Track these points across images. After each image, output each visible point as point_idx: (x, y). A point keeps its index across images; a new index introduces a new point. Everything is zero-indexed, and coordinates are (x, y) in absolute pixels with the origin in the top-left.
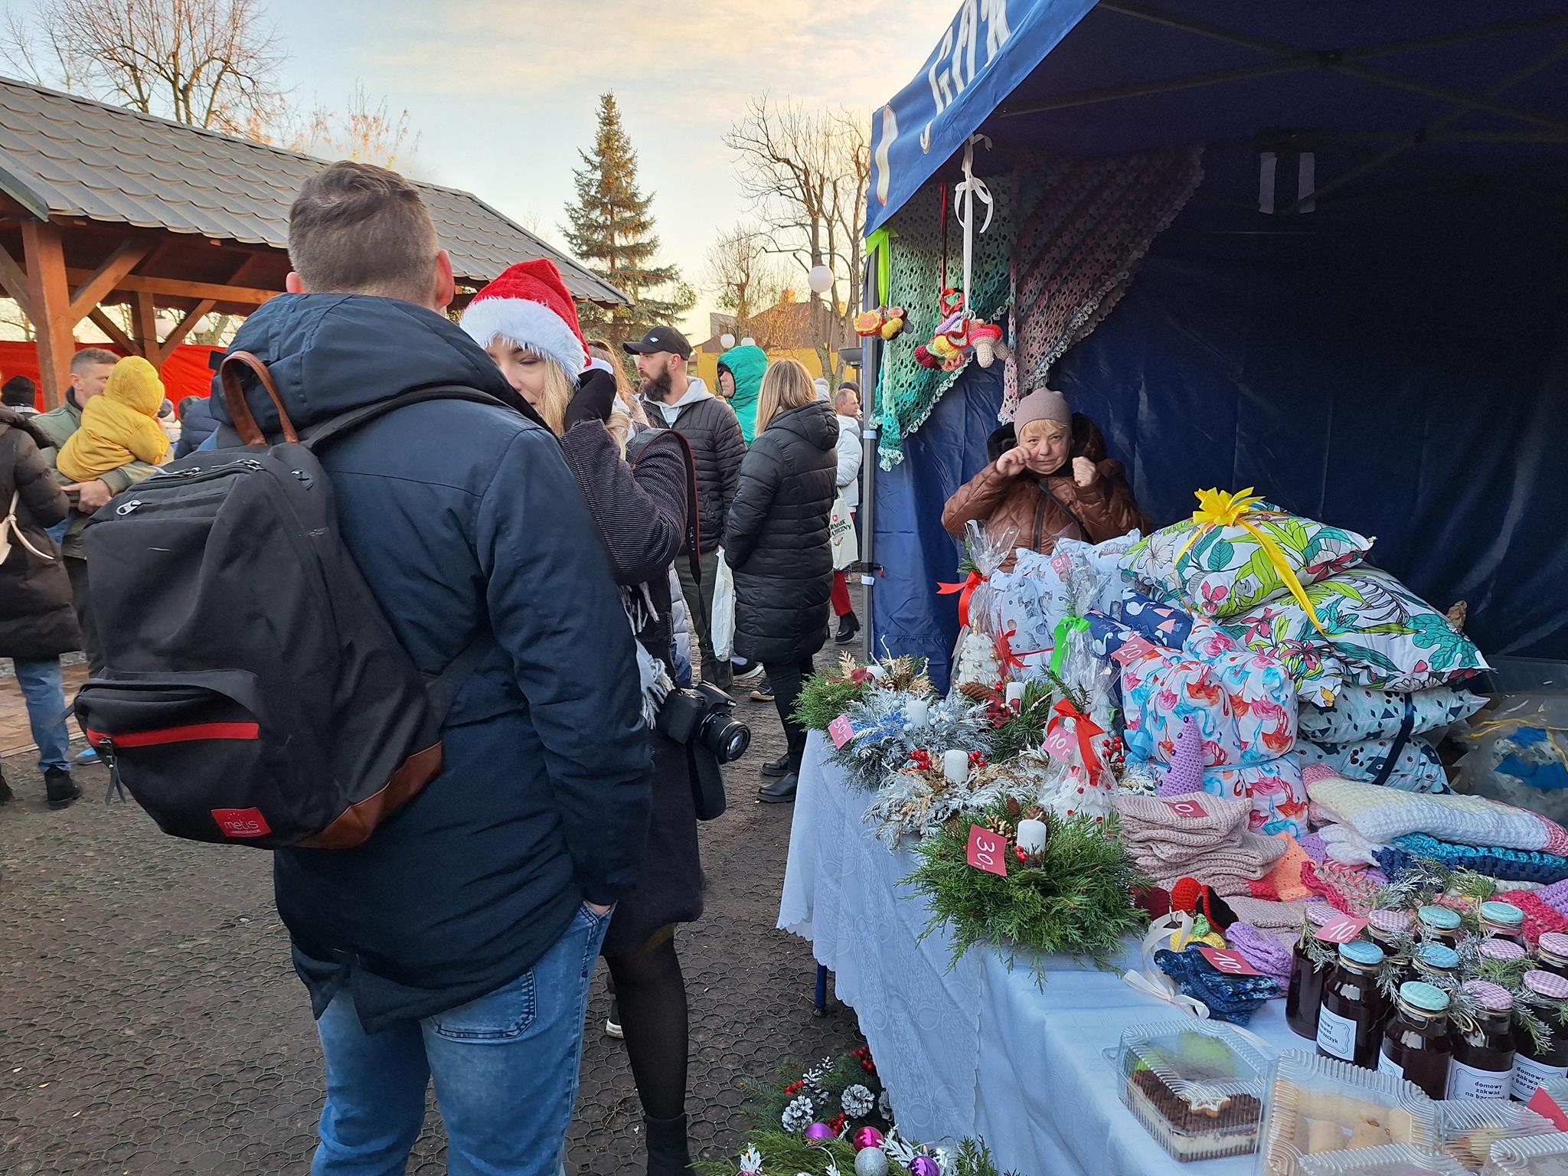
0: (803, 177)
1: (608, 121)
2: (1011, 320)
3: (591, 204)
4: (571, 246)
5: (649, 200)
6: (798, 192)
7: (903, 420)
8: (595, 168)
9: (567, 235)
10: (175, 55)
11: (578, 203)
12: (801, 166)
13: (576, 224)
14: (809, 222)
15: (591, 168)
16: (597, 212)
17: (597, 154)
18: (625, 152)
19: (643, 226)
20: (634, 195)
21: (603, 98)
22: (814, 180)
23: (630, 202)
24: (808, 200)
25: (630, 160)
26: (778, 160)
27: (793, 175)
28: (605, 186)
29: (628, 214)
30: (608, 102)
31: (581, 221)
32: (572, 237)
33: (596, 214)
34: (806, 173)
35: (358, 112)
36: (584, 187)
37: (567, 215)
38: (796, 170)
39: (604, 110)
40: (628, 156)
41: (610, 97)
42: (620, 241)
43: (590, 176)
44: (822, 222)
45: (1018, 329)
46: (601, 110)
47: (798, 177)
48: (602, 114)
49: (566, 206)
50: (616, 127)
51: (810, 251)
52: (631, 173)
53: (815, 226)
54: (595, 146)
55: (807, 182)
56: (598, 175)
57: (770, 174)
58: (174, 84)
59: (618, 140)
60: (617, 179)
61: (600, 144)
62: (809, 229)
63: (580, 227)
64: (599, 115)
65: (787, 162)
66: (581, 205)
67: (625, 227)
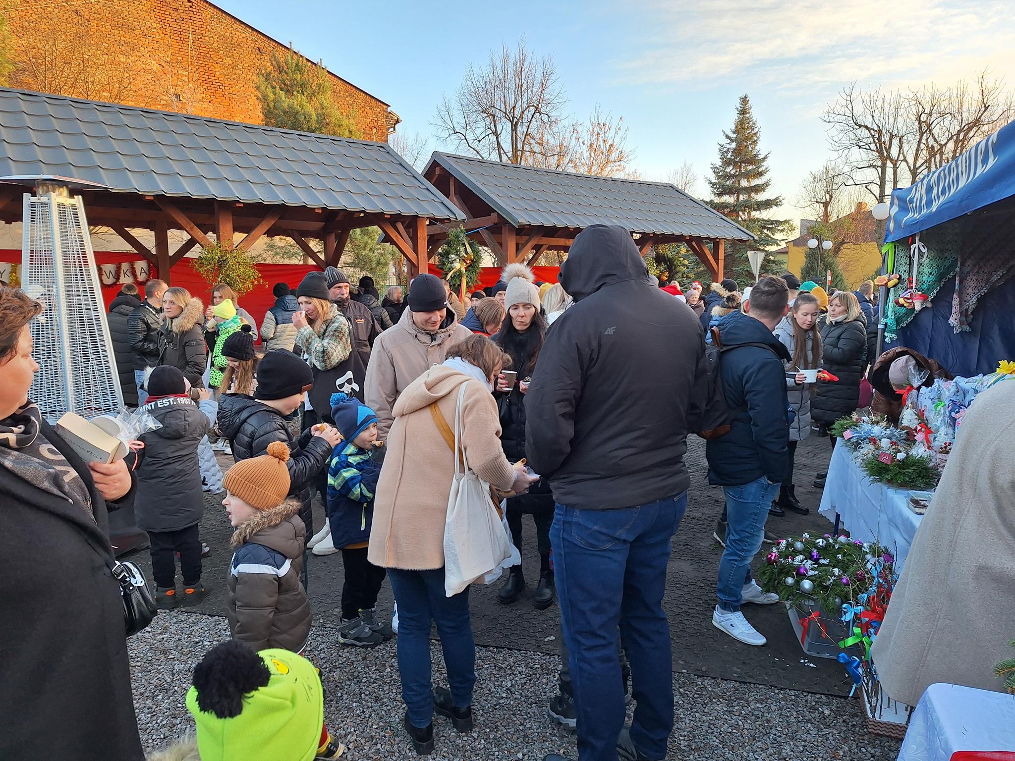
0: (877, 136)
1: (743, 112)
2: (957, 278)
3: (727, 163)
4: (712, 189)
5: (765, 158)
6: (873, 147)
7: (898, 320)
8: (732, 141)
9: (710, 183)
10: (514, 107)
11: (719, 163)
12: (876, 128)
13: (717, 175)
14: (879, 164)
15: (729, 141)
16: (731, 167)
17: (734, 133)
18: (753, 130)
19: (761, 174)
20: (756, 155)
21: (741, 99)
22: (886, 138)
23: (754, 160)
24: (880, 151)
25: (755, 134)
26: (860, 126)
27: (869, 135)
28: (737, 151)
29: (750, 168)
30: (744, 100)
31: (721, 174)
32: (713, 184)
33: (730, 169)
34: (880, 132)
35: (595, 122)
36: (723, 152)
37: (711, 171)
38: (872, 132)
39: (741, 106)
40: (755, 132)
41: (746, 97)
42: (744, 183)
43: (728, 146)
44: (889, 164)
45: (961, 282)
46: (739, 106)
47: (873, 136)
48: (740, 108)
49: (712, 166)
50: (748, 115)
51: (879, 183)
52: (755, 142)
53: (884, 167)
54: (733, 127)
55: (879, 139)
56: (734, 145)
57: (853, 136)
58: (512, 122)
59: (748, 123)
60: (746, 146)
61: (736, 127)
62: (879, 170)
63: (718, 177)
64: (737, 109)
65: (866, 127)
66: (721, 164)
67: (748, 176)
